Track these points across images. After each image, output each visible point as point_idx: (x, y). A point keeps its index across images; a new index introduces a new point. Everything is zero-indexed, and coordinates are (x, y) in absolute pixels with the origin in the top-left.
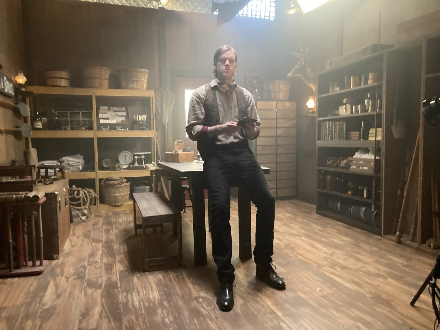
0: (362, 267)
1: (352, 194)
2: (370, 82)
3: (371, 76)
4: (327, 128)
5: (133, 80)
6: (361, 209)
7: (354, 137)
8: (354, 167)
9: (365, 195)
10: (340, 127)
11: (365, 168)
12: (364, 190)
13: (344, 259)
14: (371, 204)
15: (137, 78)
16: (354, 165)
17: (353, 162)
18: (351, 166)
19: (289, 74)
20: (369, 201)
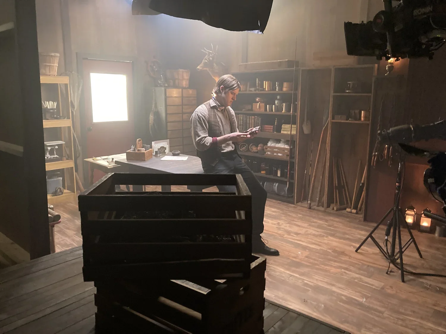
0: (307, 231)
1: (266, 174)
2: (284, 89)
3: (285, 84)
4: (241, 120)
5: (46, 66)
6: (275, 184)
7: (268, 130)
8: (269, 153)
9: (279, 175)
10: (255, 121)
11: (280, 155)
12: (278, 170)
13: (290, 227)
14: (286, 182)
15: (50, 63)
16: (269, 152)
17: (268, 149)
18: (266, 152)
19: (198, 67)
20: (283, 179)
